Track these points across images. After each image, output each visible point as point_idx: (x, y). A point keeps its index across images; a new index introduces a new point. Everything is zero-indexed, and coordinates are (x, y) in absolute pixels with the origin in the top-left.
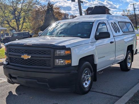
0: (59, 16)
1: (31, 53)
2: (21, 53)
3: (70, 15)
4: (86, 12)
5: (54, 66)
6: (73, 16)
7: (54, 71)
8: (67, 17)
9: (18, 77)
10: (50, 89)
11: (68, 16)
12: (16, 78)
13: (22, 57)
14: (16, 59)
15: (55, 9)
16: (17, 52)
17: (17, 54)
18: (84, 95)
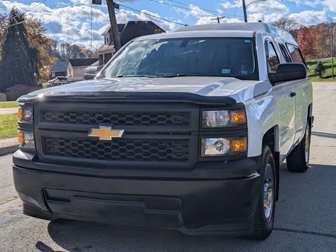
0: (41, 43)
1: (122, 122)
2: (87, 123)
3: (59, 44)
4: (108, 36)
5: (200, 160)
6: (69, 45)
7: (203, 173)
8: (53, 48)
9: (75, 196)
10: (184, 230)
11: (55, 46)
12: (68, 201)
13: (94, 133)
14: (67, 141)
15: (30, 25)
16: (71, 120)
17: (73, 125)
18: (262, 242)
